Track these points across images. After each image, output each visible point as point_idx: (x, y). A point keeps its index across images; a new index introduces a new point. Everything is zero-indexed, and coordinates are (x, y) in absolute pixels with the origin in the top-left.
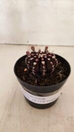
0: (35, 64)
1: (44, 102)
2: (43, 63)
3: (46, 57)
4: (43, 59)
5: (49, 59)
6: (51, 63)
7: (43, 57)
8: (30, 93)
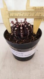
0: (16, 29)
1: (23, 56)
2: (21, 28)
3: (24, 25)
4: (21, 26)
5: (26, 26)
6: (27, 28)
7: (22, 25)
8: (13, 49)
